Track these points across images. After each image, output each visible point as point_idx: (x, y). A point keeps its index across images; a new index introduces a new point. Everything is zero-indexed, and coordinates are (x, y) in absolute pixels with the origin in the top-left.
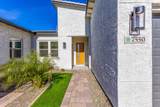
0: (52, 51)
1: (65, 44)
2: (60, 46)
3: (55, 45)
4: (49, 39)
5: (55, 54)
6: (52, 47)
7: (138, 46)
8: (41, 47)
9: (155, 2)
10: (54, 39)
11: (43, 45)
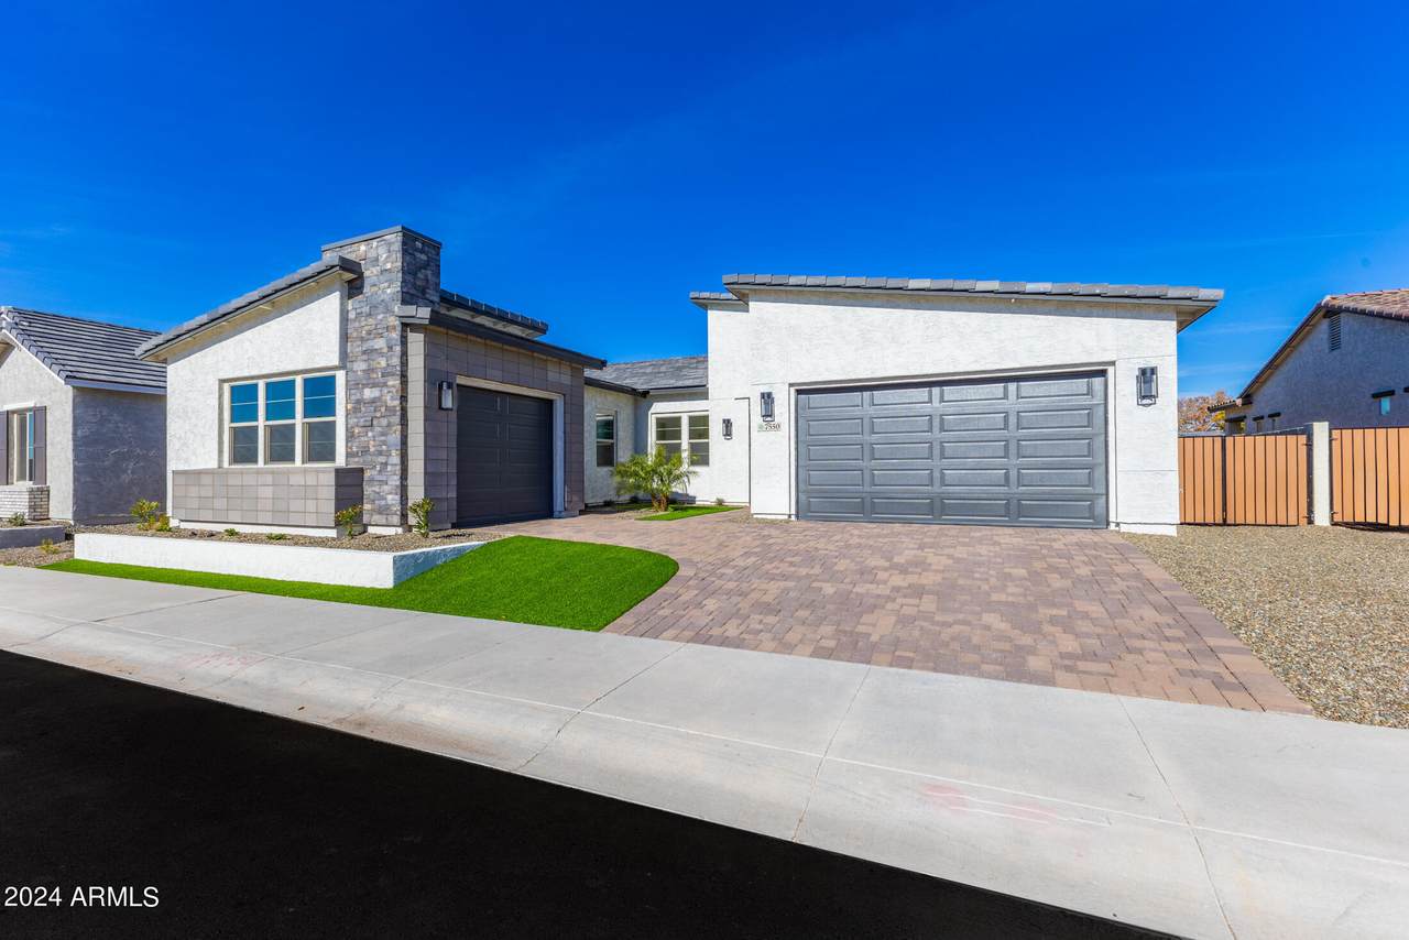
0: (693, 448)
1: (728, 423)
2: (715, 429)
3: (700, 426)
4: (683, 409)
5: (701, 456)
6: (692, 435)
7: (772, 435)
8: (661, 435)
9: (792, 381)
10: (696, 407)
11: (668, 428)
